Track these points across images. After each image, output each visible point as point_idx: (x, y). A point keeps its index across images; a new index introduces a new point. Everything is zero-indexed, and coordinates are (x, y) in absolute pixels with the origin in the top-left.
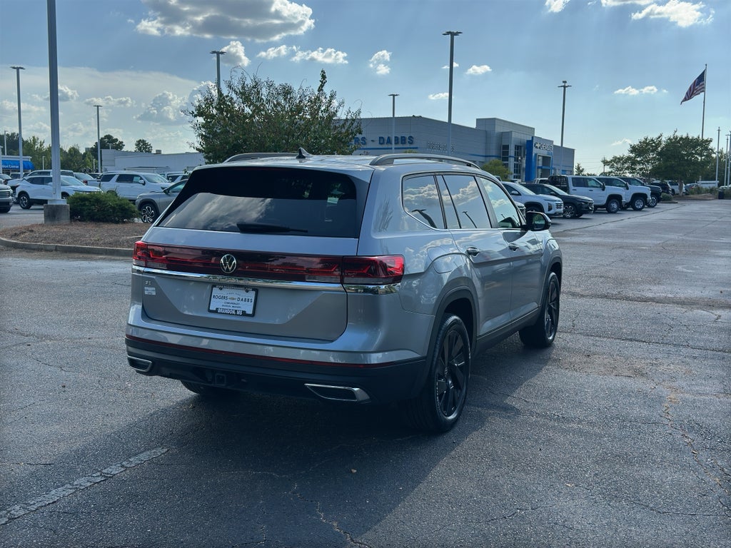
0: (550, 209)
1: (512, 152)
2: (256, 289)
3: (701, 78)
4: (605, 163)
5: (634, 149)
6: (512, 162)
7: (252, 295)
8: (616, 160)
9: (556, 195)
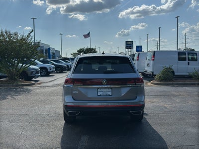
0: (50, 70)
1: (44, 51)
2: (111, 88)
3: (89, 33)
4: (72, 54)
5: (78, 51)
6: (45, 54)
7: (110, 90)
8: (74, 54)
9: (53, 64)
